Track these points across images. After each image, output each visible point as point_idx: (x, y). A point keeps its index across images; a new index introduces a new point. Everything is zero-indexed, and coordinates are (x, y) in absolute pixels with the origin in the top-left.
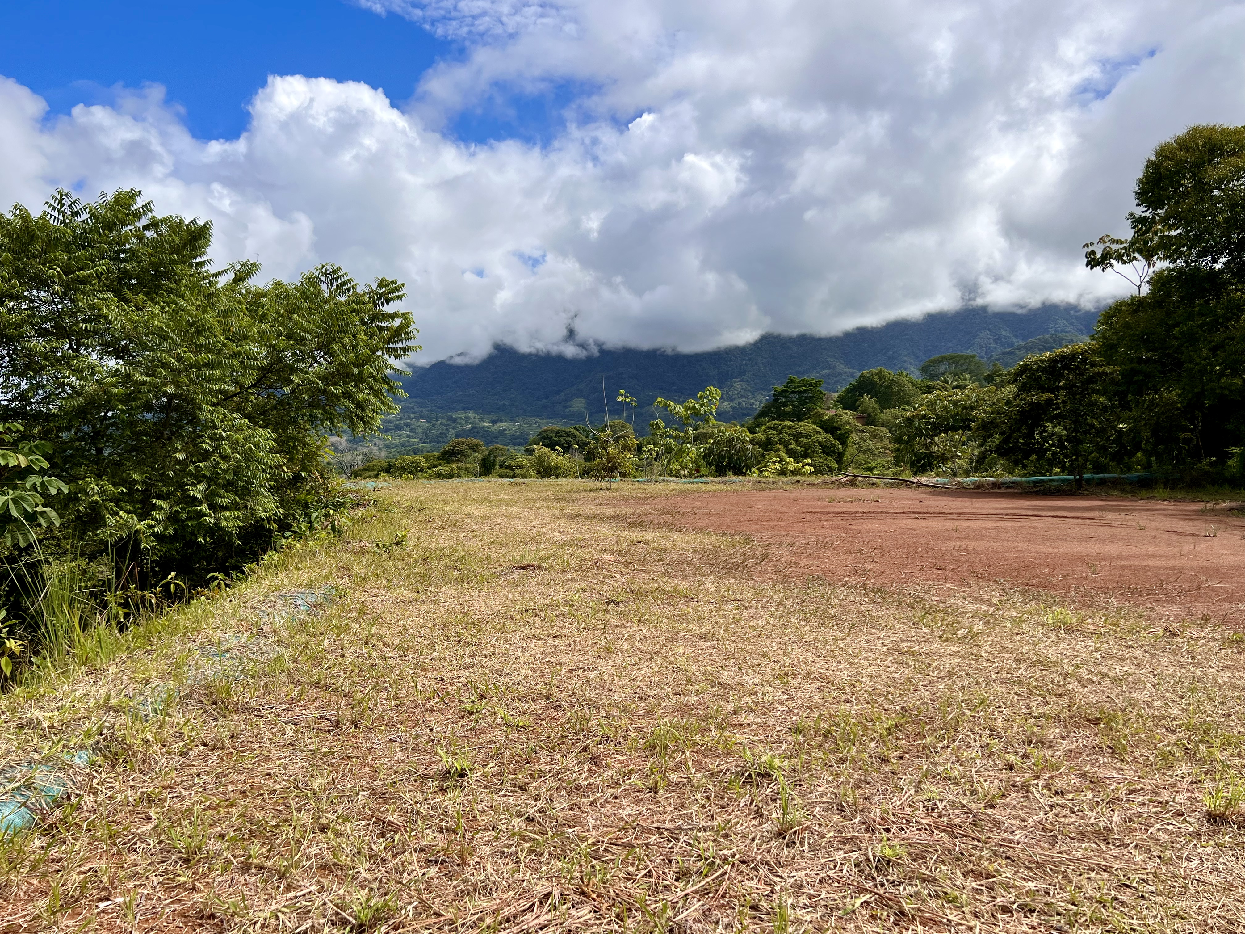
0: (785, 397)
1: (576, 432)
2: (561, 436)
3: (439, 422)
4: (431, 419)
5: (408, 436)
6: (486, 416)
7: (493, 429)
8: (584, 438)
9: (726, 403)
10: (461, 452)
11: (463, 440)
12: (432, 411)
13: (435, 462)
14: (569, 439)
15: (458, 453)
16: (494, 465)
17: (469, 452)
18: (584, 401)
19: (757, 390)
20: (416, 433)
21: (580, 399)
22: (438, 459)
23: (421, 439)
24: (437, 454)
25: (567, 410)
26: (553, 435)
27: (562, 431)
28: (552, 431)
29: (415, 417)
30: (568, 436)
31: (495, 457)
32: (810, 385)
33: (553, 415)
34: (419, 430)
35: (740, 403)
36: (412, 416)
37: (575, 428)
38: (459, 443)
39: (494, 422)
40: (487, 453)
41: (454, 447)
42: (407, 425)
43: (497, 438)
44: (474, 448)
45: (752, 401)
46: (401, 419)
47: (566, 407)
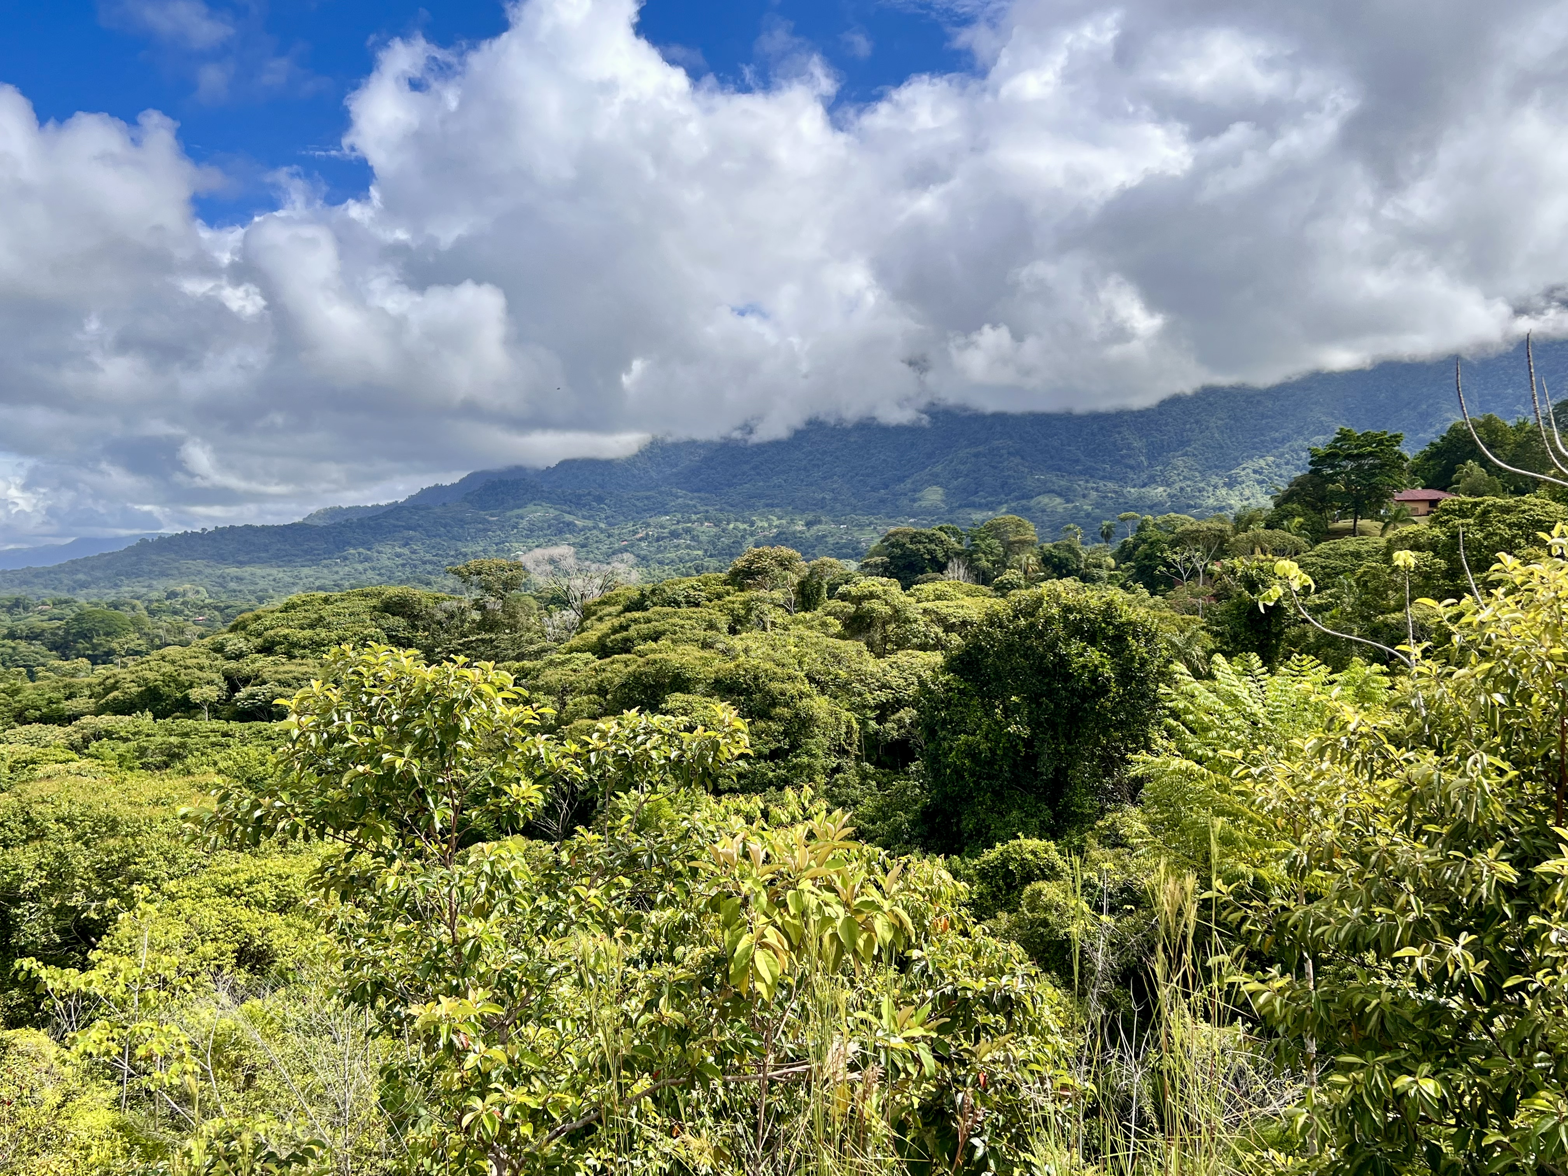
0: (1333, 467)
1: (944, 536)
2: (920, 542)
3: (731, 526)
4: (720, 521)
5: (688, 547)
6: (797, 517)
7: (808, 535)
8: (956, 545)
9: (1161, 489)
10: (763, 572)
11: (766, 549)
12: (721, 510)
13: (720, 589)
14: (933, 546)
15: (759, 573)
16: (819, 593)
17: (777, 570)
18: (940, 491)
19: (1210, 468)
20: (700, 542)
21: (935, 488)
22: (725, 583)
23: (706, 551)
24: (723, 576)
25: (916, 505)
26: (906, 540)
27: (921, 534)
28: (905, 534)
29: (698, 520)
30: (931, 541)
31: (821, 578)
32: (1380, 443)
33: (895, 513)
34: (704, 538)
35: (1182, 489)
36: (694, 517)
37: (941, 529)
38: (760, 556)
39: (809, 524)
40: (807, 572)
41: (752, 563)
42: (688, 531)
43: (813, 547)
44: (784, 564)
45: (1202, 485)
46: (678, 522)
47: (914, 500)
